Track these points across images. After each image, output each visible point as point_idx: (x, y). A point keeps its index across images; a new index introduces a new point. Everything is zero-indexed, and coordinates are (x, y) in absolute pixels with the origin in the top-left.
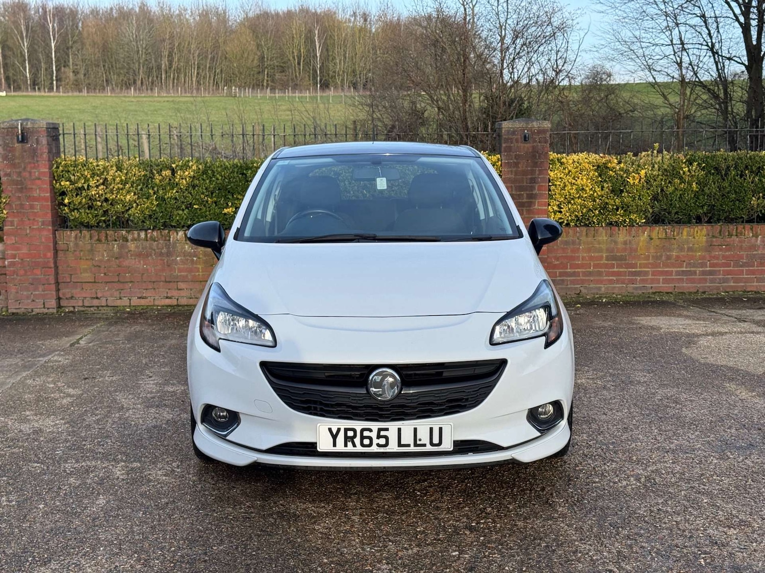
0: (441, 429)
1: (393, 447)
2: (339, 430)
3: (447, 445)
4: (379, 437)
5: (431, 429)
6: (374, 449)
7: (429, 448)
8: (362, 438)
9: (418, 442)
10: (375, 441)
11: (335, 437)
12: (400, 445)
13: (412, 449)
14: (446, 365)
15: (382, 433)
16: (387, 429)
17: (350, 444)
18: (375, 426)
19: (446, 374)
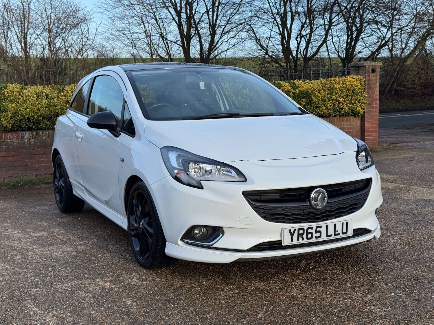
0: (347, 223)
1: (324, 238)
2: (295, 230)
3: (350, 233)
4: (316, 232)
5: (343, 224)
6: (314, 240)
7: (342, 236)
8: (308, 233)
9: (336, 233)
10: (314, 235)
11: (292, 235)
12: (327, 236)
13: (333, 237)
14: (344, 184)
15: (318, 229)
16: (320, 227)
17: (300, 239)
18: (314, 225)
19: (345, 189)
